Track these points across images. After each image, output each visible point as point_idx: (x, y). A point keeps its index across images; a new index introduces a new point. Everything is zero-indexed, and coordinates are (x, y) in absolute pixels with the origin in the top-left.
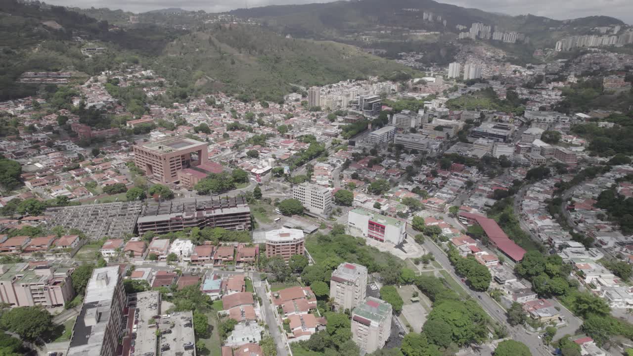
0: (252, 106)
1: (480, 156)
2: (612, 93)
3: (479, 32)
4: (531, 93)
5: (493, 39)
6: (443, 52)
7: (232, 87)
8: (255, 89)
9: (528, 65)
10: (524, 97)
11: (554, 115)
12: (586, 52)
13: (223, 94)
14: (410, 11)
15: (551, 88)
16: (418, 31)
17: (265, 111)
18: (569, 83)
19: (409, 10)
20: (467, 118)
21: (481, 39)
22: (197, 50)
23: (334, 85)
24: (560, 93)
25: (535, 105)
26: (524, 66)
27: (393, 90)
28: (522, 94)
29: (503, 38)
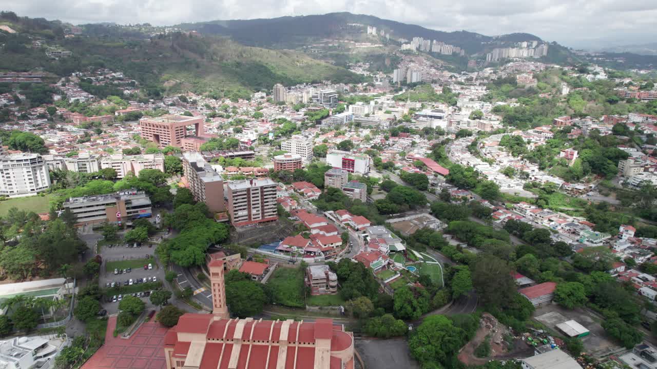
0: (223, 102)
1: (421, 127)
2: (523, 87)
3: (420, 46)
4: (462, 88)
5: (433, 50)
6: (387, 62)
7: (201, 87)
8: (222, 89)
9: (462, 72)
10: (457, 92)
11: (480, 103)
12: (509, 61)
13: (192, 94)
14: (355, 26)
15: (478, 84)
16: (363, 44)
17: (236, 105)
18: (492, 80)
19: (354, 24)
20: (410, 107)
21: (421, 51)
22: (161, 56)
23: (292, 87)
24: (485, 88)
25: (465, 98)
26: (460, 74)
27: (346, 90)
28: (455, 90)
29: (441, 50)
